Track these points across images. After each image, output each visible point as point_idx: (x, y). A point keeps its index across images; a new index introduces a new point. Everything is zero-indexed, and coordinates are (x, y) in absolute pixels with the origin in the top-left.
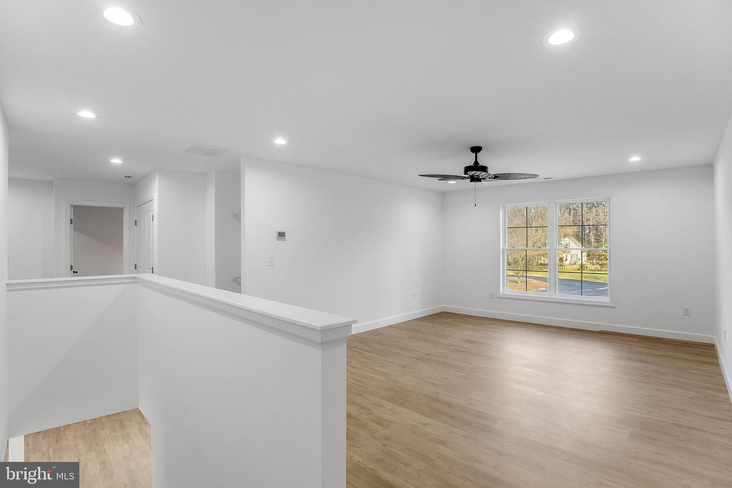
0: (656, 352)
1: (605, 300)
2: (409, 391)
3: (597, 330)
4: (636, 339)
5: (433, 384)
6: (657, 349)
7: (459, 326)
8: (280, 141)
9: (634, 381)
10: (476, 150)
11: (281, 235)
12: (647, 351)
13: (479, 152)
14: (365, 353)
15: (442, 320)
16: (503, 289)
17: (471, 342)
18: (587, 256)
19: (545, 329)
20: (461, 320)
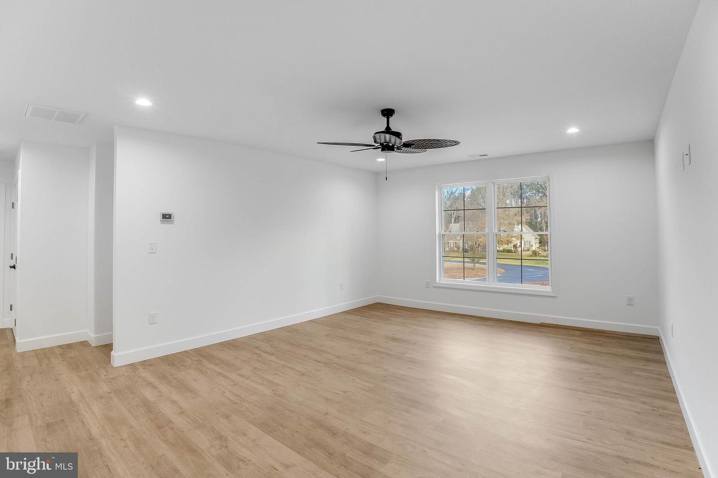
0: (598, 349)
1: (547, 289)
2: (292, 411)
3: (539, 322)
4: (579, 333)
5: (327, 400)
6: (600, 345)
7: (389, 319)
8: (143, 102)
9: (572, 389)
10: (388, 113)
11: (167, 217)
12: (591, 347)
13: (392, 116)
14: (266, 355)
15: (373, 313)
16: (440, 278)
17: (395, 339)
18: (539, 243)
19: (482, 323)
20: (394, 313)
